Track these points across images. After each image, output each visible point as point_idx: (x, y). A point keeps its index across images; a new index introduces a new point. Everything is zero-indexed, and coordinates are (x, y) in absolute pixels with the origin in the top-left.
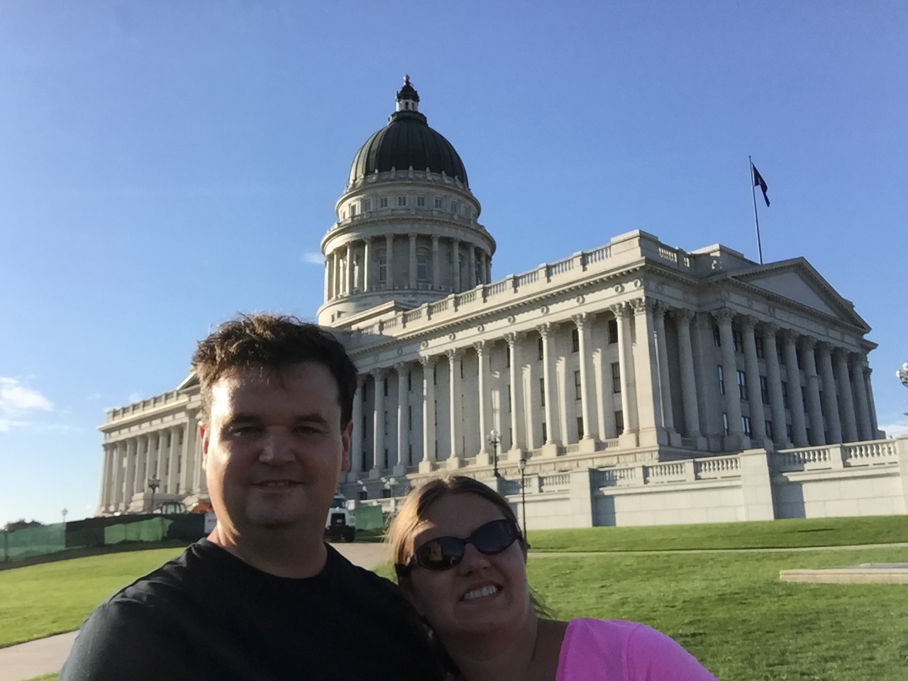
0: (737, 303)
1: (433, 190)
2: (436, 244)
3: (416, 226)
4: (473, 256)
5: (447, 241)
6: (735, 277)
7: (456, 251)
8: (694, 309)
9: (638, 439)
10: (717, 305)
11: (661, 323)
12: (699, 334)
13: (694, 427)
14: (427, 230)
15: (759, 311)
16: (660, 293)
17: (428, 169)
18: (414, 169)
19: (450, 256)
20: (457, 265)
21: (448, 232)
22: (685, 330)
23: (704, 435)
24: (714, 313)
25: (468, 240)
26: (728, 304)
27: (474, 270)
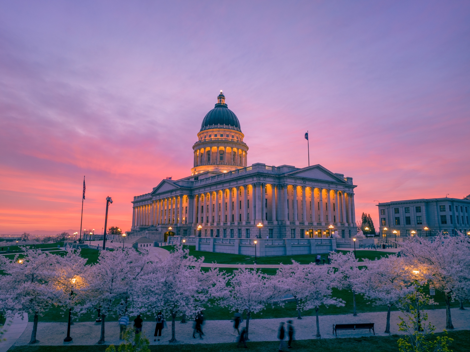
1: (226, 131)
2: (225, 150)
3: (219, 144)
4: (239, 152)
10: (283, 183)
11: (264, 189)
14: (223, 145)
16: (264, 181)
20: (232, 156)
21: (229, 145)
25: (236, 148)
26: (286, 183)
27: (239, 157)
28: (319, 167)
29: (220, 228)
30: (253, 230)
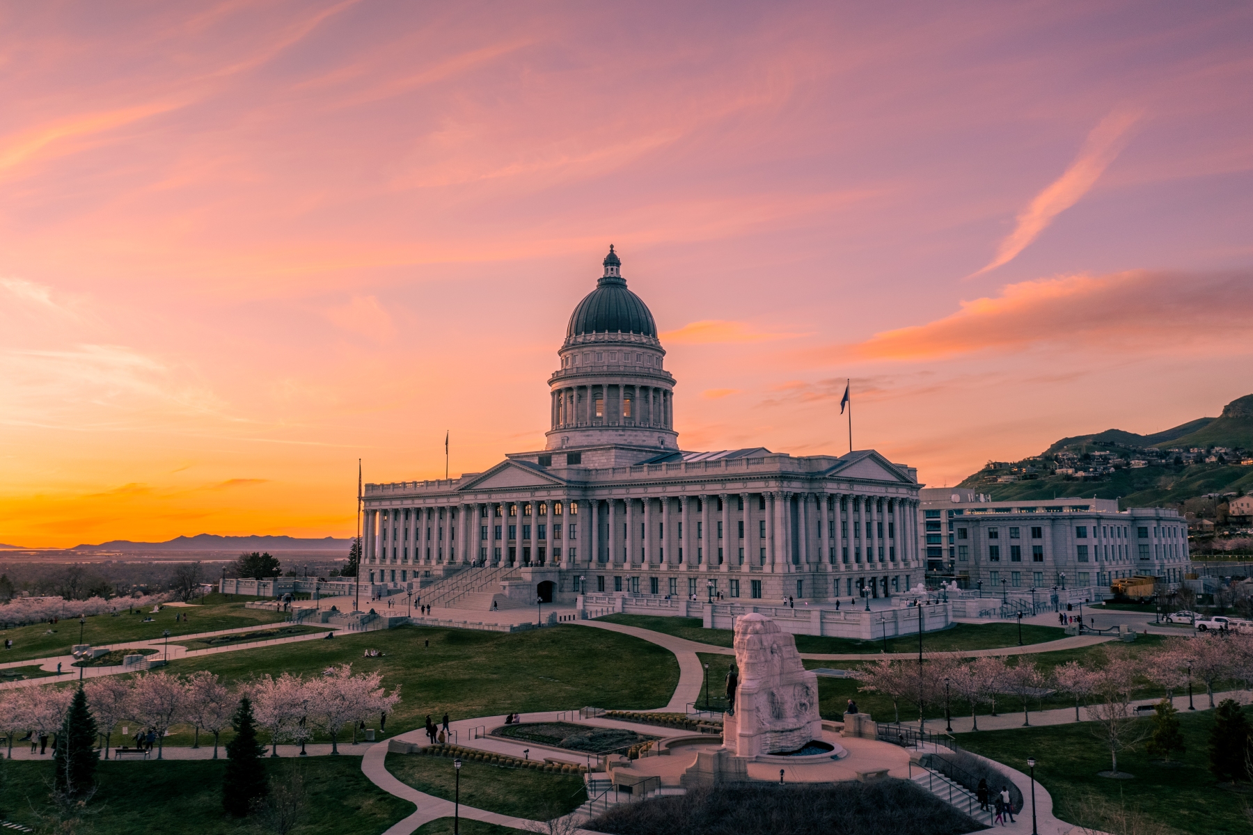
0: (831, 488)
1: (635, 349)
2: (638, 392)
3: (625, 379)
4: (662, 395)
5: (645, 389)
6: (830, 476)
7: (651, 394)
8: (807, 491)
9: (773, 568)
10: (820, 490)
11: (789, 504)
12: (809, 504)
13: (803, 558)
14: (632, 381)
15: (843, 489)
16: (789, 487)
17: (631, 333)
18: (622, 332)
19: (647, 397)
20: (651, 406)
21: (647, 382)
22: (801, 505)
23: (808, 563)
24: (818, 495)
25: (659, 386)
26: (826, 490)
27: (662, 408)
28: (874, 456)
29: (680, 576)
30: (769, 582)
